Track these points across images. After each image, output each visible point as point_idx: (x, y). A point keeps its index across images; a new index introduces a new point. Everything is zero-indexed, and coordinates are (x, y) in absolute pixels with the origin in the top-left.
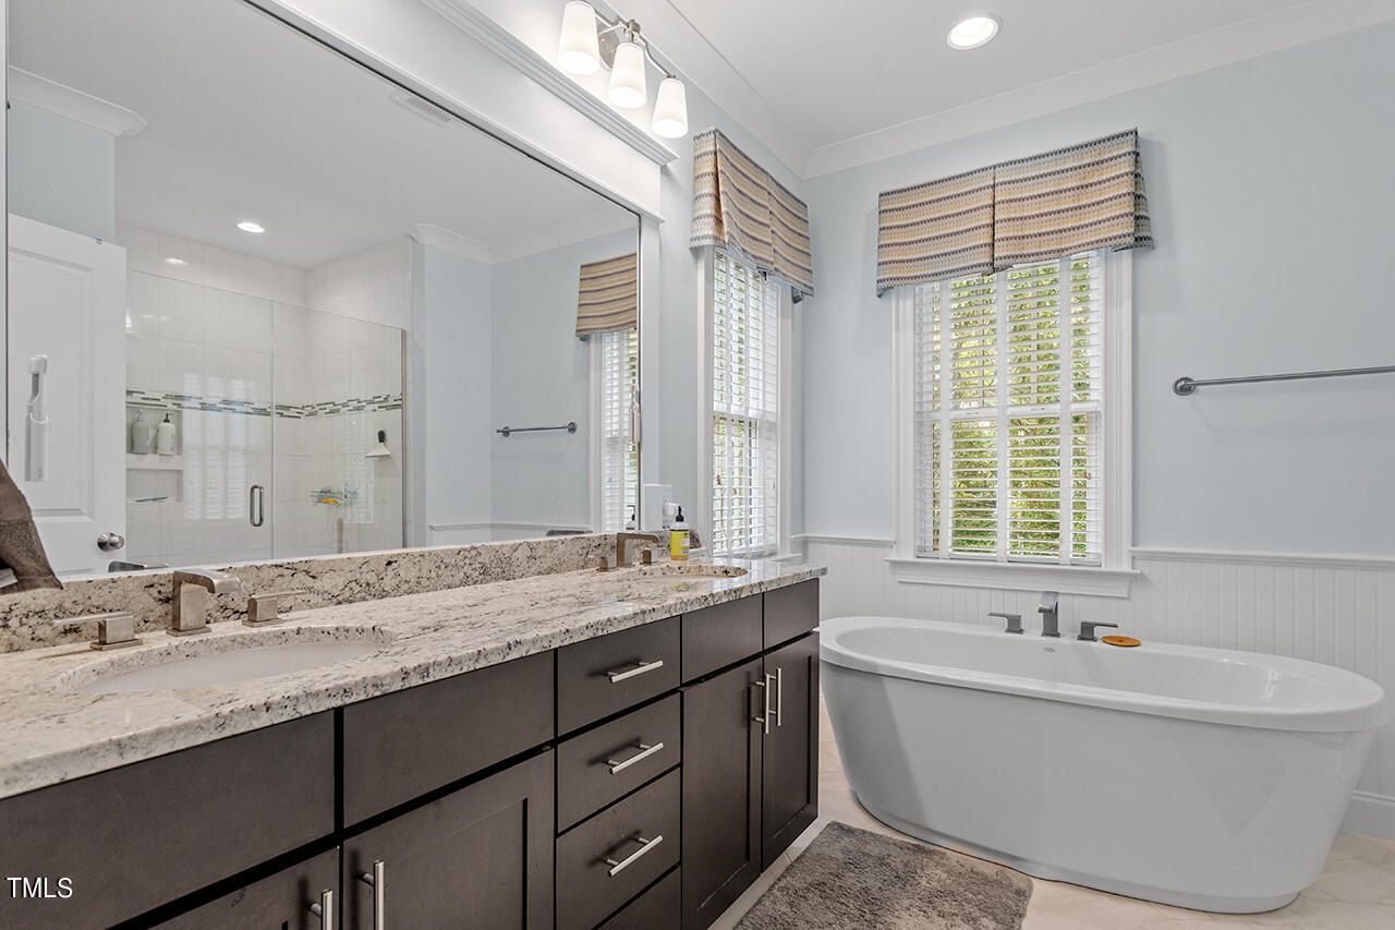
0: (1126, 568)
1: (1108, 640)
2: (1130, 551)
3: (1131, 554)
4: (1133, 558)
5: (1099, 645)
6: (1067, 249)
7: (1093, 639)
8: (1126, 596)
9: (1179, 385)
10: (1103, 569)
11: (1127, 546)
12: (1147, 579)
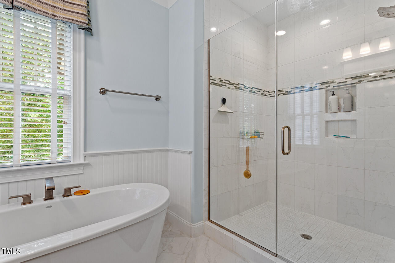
0: (82, 161)
1: (76, 193)
2: (84, 154)
3: (84, 155)
4: (85, 156)
5: (74, 197)
6: (57, 17)
7: (71, 195)
8: (82, 173)
9: (102, 90)
10: (72, 163)
11: (82, 153)
12: (90, 164)
